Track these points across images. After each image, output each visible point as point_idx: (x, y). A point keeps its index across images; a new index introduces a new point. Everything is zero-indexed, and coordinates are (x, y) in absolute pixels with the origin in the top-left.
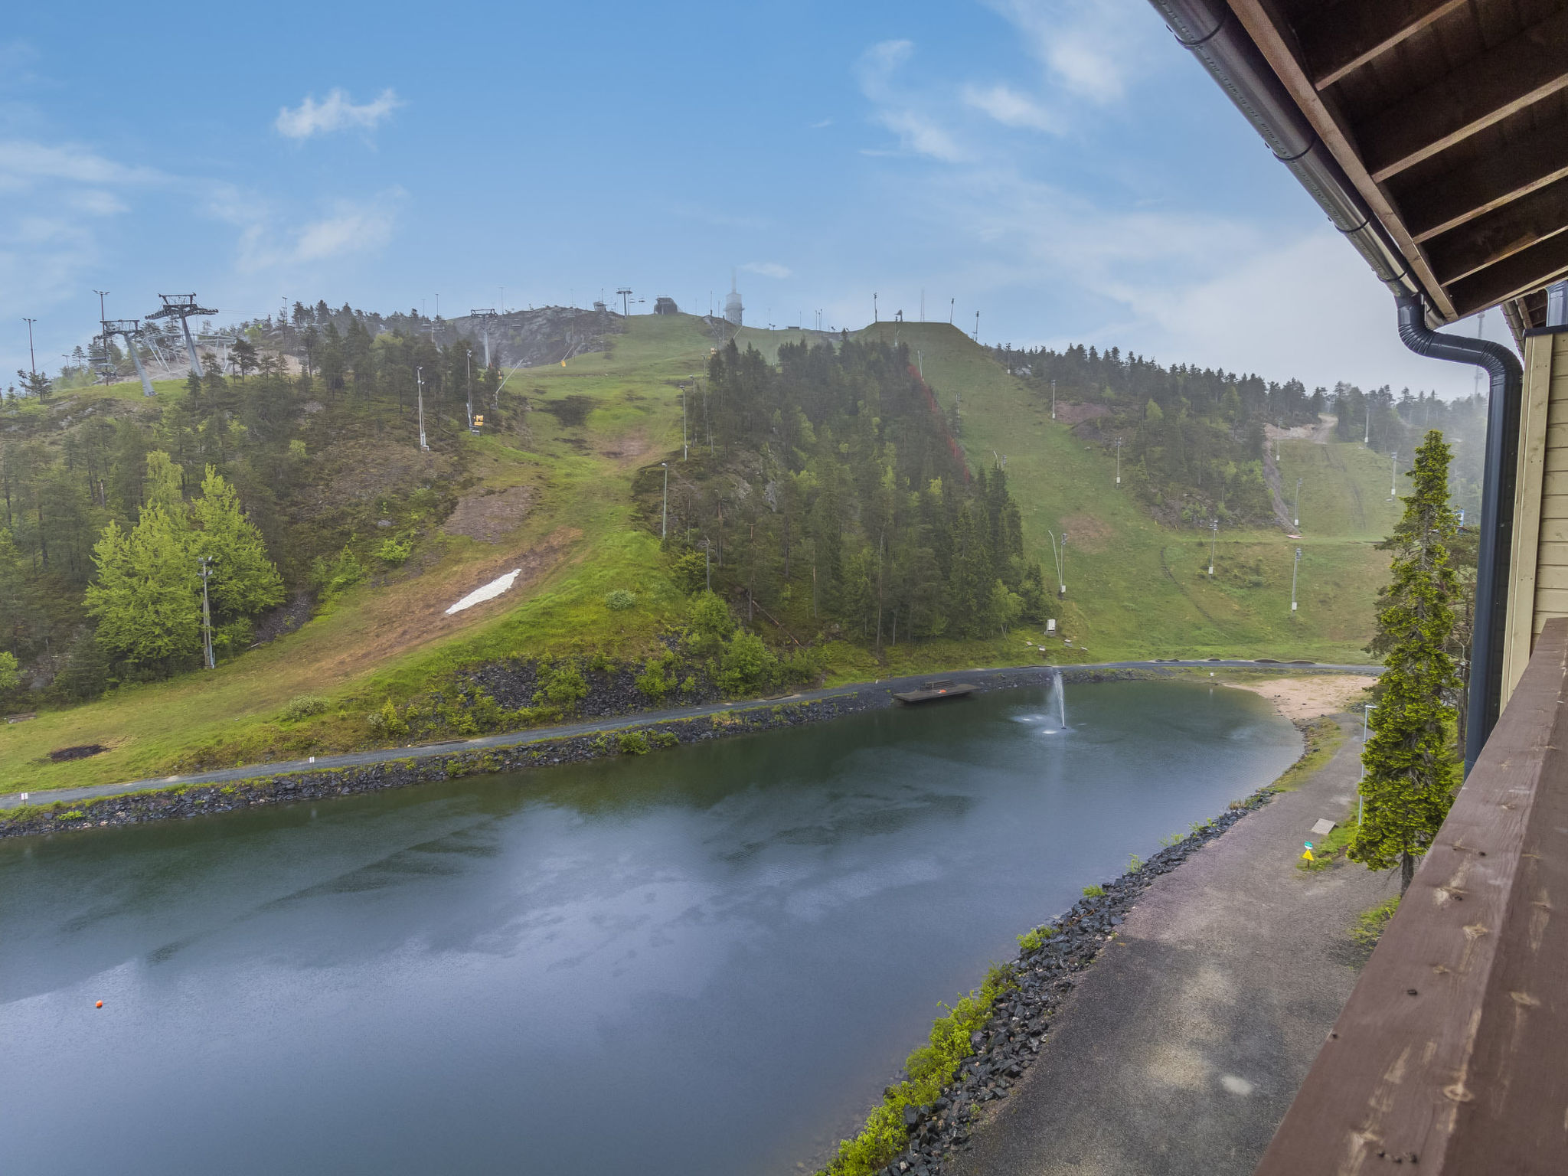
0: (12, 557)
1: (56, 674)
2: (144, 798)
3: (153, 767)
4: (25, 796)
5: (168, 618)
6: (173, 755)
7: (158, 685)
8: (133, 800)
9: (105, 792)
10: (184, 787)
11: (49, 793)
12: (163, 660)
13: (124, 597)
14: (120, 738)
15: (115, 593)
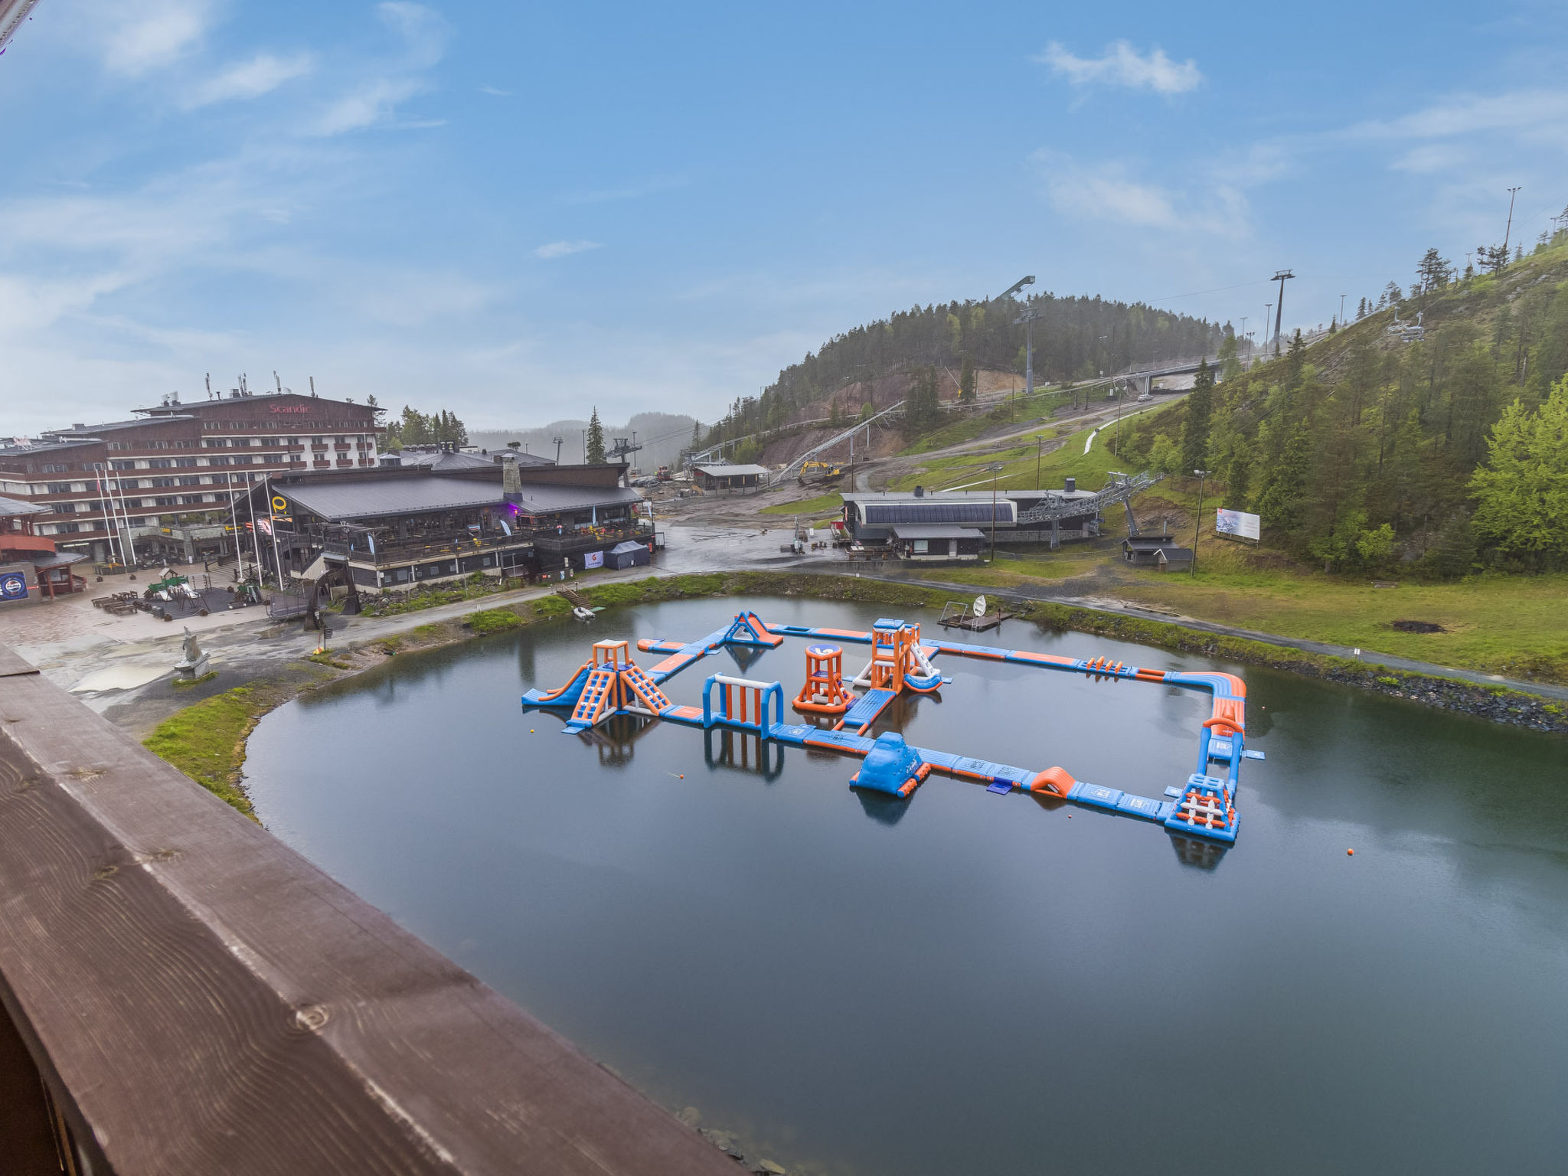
0: (1415, 436)
1: (1426, 550)
2: (1458, 687)
3: (1480, 661)
4: (1357, 651)
5: (1553, 509)
6: (1506, 655)
7: (1525, 580)
8: (1447, 686)
9: (1427, 669)
10: (1504, 690)
11: (1380, 655)
12: (1536, 553)
13: (1510, 481)
14: (1461, 624)
15: (1500, 476)
